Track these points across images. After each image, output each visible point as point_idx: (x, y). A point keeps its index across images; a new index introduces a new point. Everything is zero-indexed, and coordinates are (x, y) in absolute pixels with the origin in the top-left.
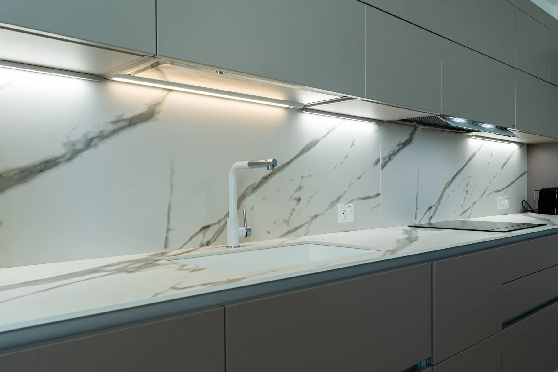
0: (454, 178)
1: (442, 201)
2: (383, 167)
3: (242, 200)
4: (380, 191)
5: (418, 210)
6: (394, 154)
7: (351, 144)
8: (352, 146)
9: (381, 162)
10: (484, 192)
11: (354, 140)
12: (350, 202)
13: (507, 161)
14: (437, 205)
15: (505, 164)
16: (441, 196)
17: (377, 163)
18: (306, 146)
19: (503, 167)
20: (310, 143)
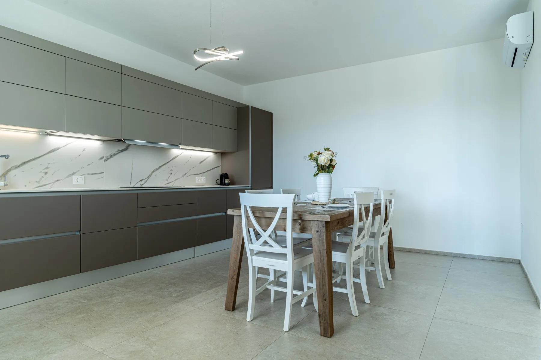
0: (160, 167)
1: (151, 178)
2: (106, 160)
3: (8, 172)
4: (104, 171)
5: (132, 181)
6: (115, 155)
7: (83, 150)
8: (84, 151)
9: (104, 158)
10: (185, 174)
11: (85, 148)
12: (82, 175)
13: (204, 160)
14: (147, 179)
15: (202, 162)
16: (150, 175)
17: (101, 158)
18: (51, 150)
19: (200, 163)
20: (54, 149)
